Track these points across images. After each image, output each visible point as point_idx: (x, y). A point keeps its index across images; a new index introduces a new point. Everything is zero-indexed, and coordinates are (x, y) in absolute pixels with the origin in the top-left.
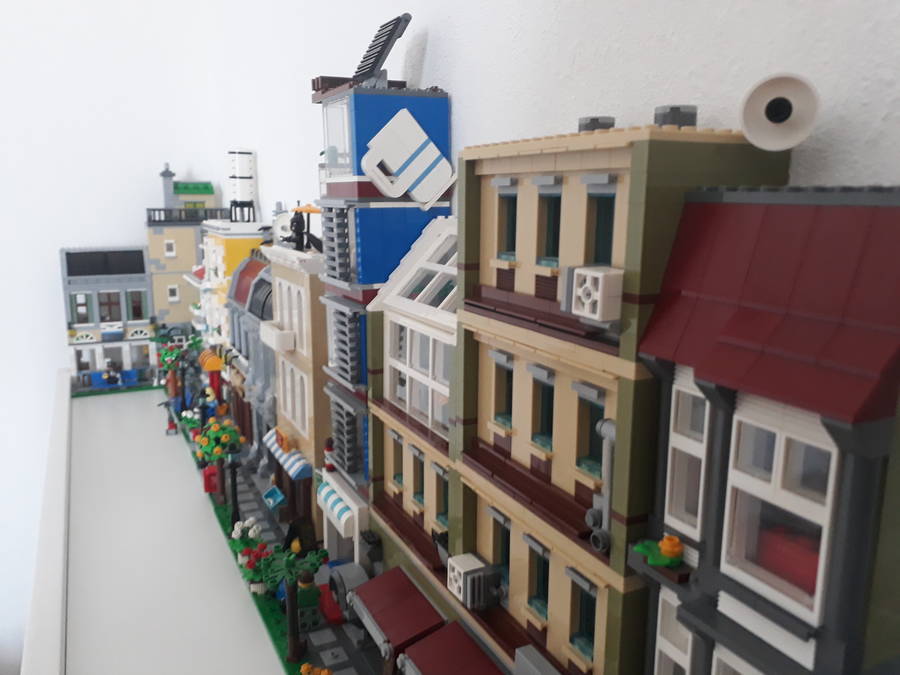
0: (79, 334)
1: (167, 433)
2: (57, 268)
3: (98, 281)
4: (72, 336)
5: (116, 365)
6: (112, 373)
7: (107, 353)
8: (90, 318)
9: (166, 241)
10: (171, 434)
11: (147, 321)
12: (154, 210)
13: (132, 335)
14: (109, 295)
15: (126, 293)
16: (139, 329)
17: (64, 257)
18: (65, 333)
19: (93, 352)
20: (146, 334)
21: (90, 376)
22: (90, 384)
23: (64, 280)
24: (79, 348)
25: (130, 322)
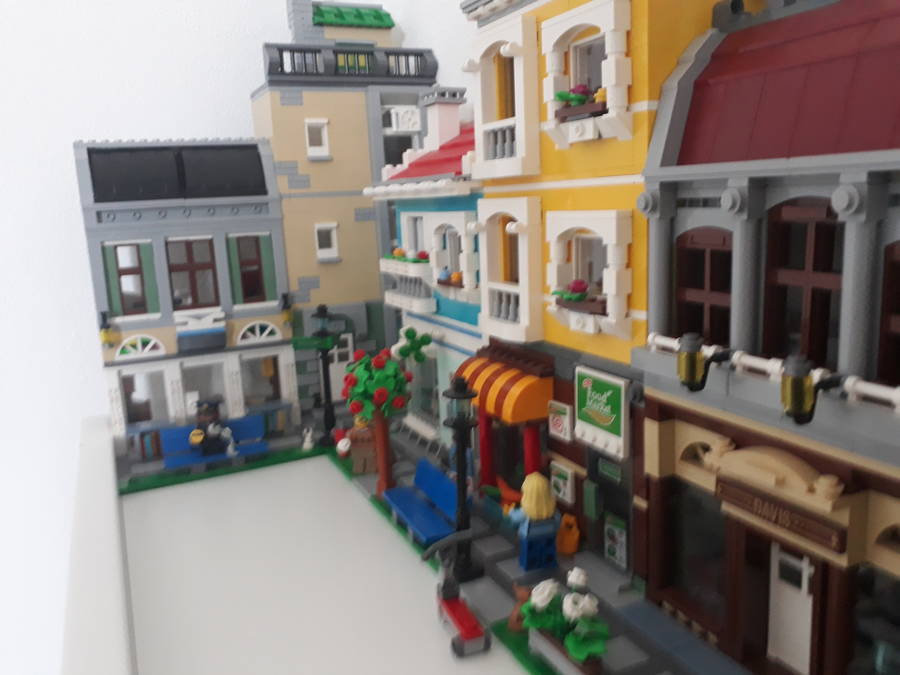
0: (126, 341)
1: (459, 650)
2: (70, 186)
3: (163, 212)
4: (110, 345)
5: (211, 408)
6: (212, 429)
7: (191, 380)
8: (150, 303)
9: (308, 121)
10: (474, 654)
11: (273, 304)
12: (281, 49)
13: (244, 337)
14: (189, 245)
15: (228, 241)
16: (257, 323)
17: (85, 156)
18: (95, 336)
19: (156, 381)
20: (272, 333)
21: (156, 436)
22: (158, 455)
23: (85, 210)
24: (127, 371)
25: (239, 307)
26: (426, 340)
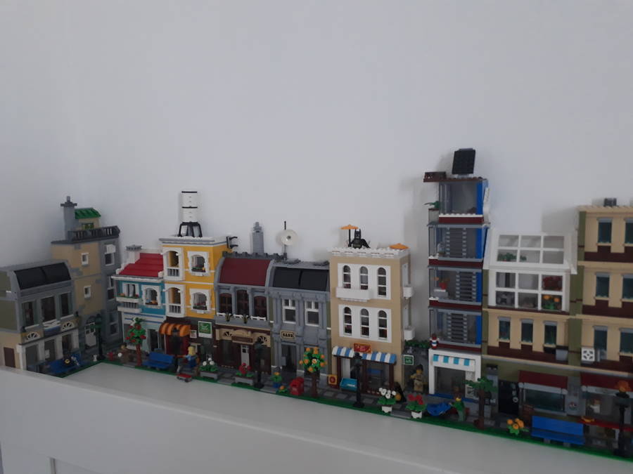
3: (41, 290)
4: (23, 337)
6: (72, 358)
8: (35, 320)
9: (82, 254)
11: (72, 315)
12: (73, 232)
13: (63, 328)
14: (48, 299)
15: (59, 296)
16: (66, 323)
17: (14, 274)
18: (19, 335)
20: (71, 326)
25: (62, 318)
26: (141, 320)
